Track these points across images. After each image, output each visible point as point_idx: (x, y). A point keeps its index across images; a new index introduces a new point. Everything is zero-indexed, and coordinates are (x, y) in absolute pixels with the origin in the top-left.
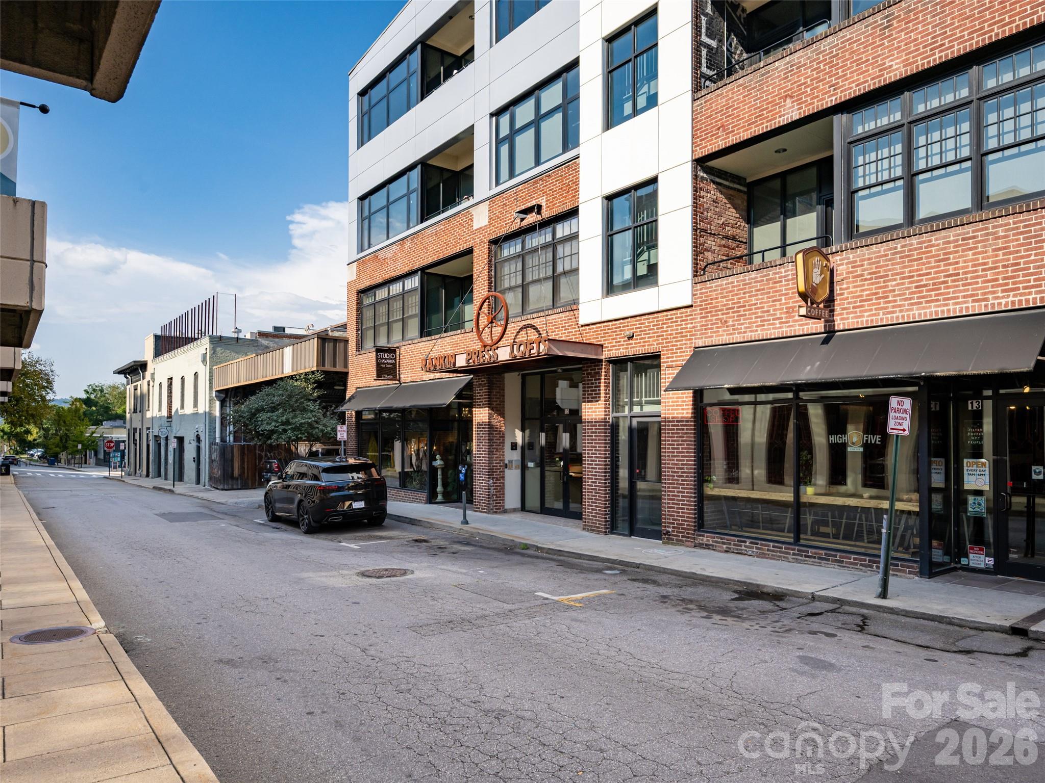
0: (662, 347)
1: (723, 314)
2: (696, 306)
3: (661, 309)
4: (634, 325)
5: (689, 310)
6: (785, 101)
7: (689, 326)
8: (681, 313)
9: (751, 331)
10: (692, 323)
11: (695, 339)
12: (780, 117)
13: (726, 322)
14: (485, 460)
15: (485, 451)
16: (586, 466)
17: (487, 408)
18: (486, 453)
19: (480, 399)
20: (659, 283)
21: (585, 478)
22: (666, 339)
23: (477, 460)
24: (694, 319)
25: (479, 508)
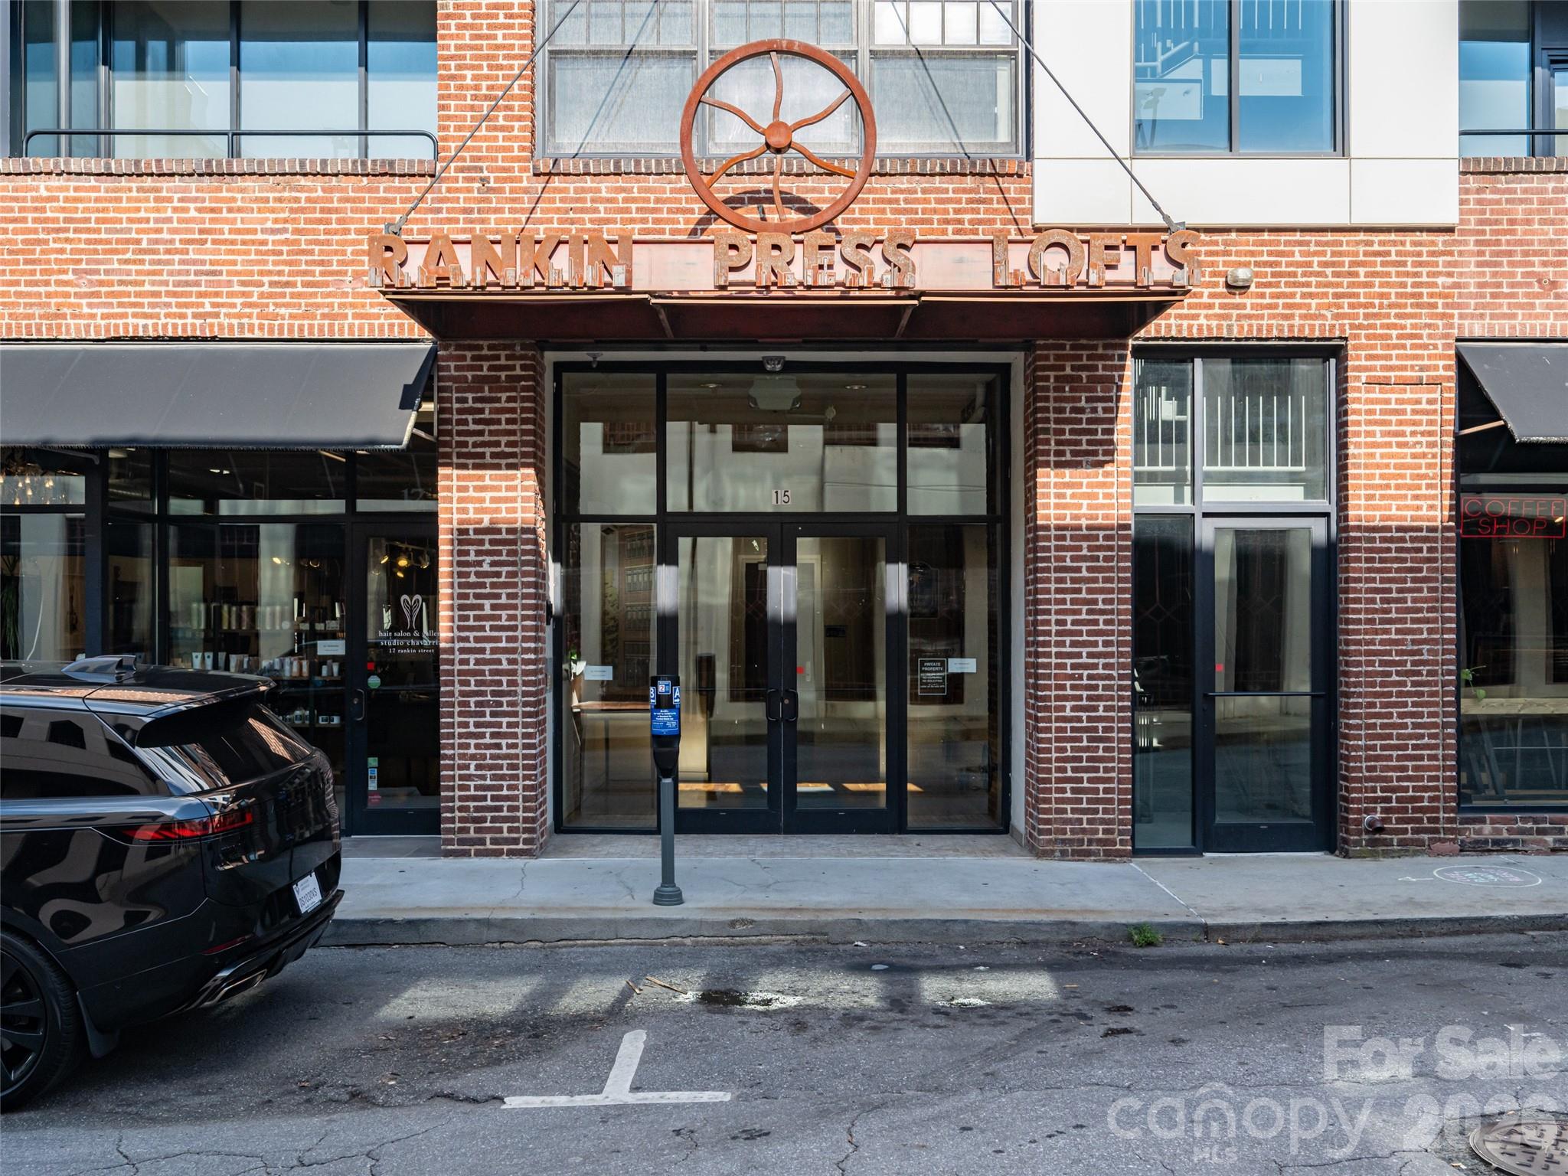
0: (1352, 327)
1: (1545, 264)
2: (1462, 232)
3: (1358, 220)
4: (1252, 254)
5: (1441, 238)
7: (1440, 280)
8: (1414, 243)
10: (1450, 275)
11: (1461, 316)
13: (1554, 284)
14: (511, 662)
15: (514, 628)
16: (1054, 661)
17: (531, 471)
18: (519, 633)
19: (481, 433)
20: (1354, 151)
21: (1047, 698)
22: (1365, 306)
23: (463, 662)
24: (1455, 264)
25: (482, 842)
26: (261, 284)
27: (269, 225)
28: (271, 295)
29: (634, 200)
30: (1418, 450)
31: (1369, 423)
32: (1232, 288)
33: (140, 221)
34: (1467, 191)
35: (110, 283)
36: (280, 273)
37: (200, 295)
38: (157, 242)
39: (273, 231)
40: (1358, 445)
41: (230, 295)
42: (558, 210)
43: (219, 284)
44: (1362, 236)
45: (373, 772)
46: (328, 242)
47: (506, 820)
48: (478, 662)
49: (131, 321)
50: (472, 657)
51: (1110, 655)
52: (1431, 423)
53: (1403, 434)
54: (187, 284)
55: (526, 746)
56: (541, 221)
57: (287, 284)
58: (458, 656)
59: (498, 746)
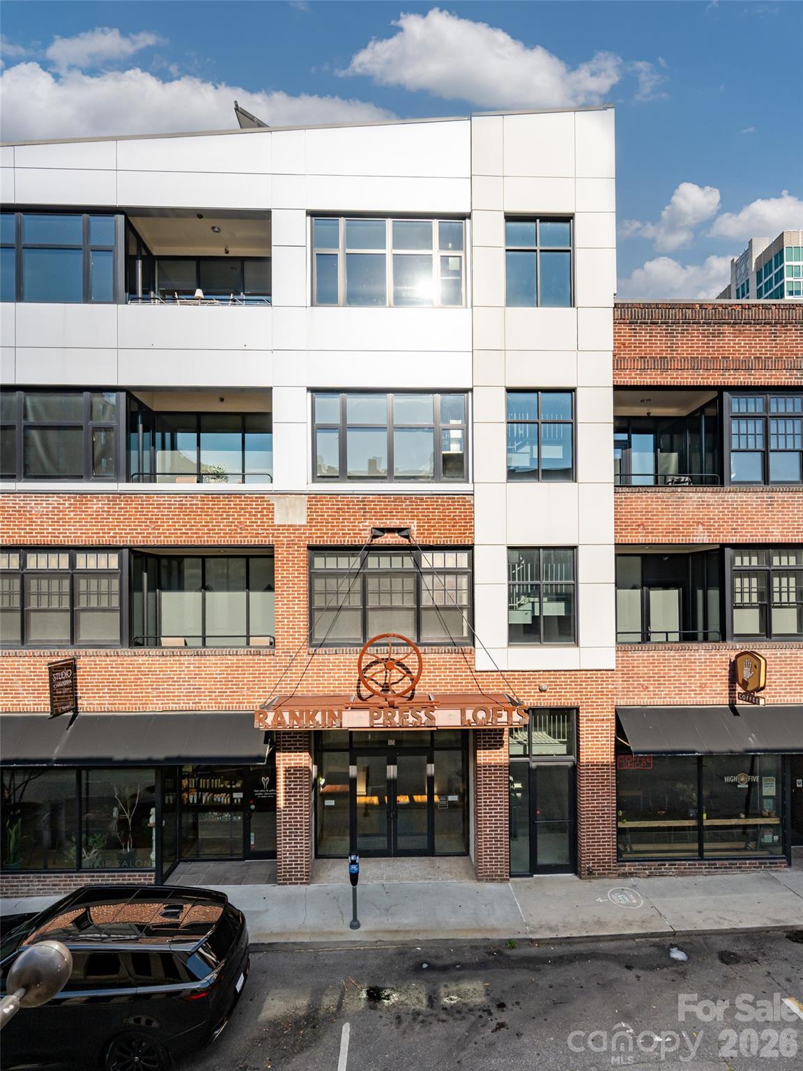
0: (581, 702)
1: (644, 681)
3: (582, 668)
4: (548, 678)
5: (610, 672)
6: (698, 526)
7: (610, 686)
8: (601, 674)
9: (671, 698)
10: (613, 685)
11: (617, 698)
12: (693, 536)
13: (647, 687)
14: (300, 818)
15: (302, 807)
16: (483, 815)
17: (307, 754)
18: (303, 808)
19: (290, 741)
20: (581, 645)
21: (481, 828)
22: (585, 695)
23: (284, 818)
24: (615, 681)
25: (291, 879)
26: (215, 692)
27: (218, 672)
28: (219, 696)
29: (342, 663)
30: (603, 743)
31: (586, 734)
32: (541, 691)
33: (173, 671)
34: (618, 657)
35: (164, 693)
36: (222, 688)
37: (194, 696)
38: (179, 678)
39: (219, 674)
40: (583, 742)
41: (205, 696)
42: (316, 666)
43: (201, 692)
44: (584, 672)
45: (252, 838)
46: (238, 678)
47: (299, 872)
48: (289, 818)
49: (171, 705)
50: (288, 817)
51: (502, 813)
52: (607, 733)
53: (598, 737)
54: (190, 692)
55: (306, 847)
56: (310, 670)
57: (224, 692)
58: (283, 816)
59: (297, 847)
